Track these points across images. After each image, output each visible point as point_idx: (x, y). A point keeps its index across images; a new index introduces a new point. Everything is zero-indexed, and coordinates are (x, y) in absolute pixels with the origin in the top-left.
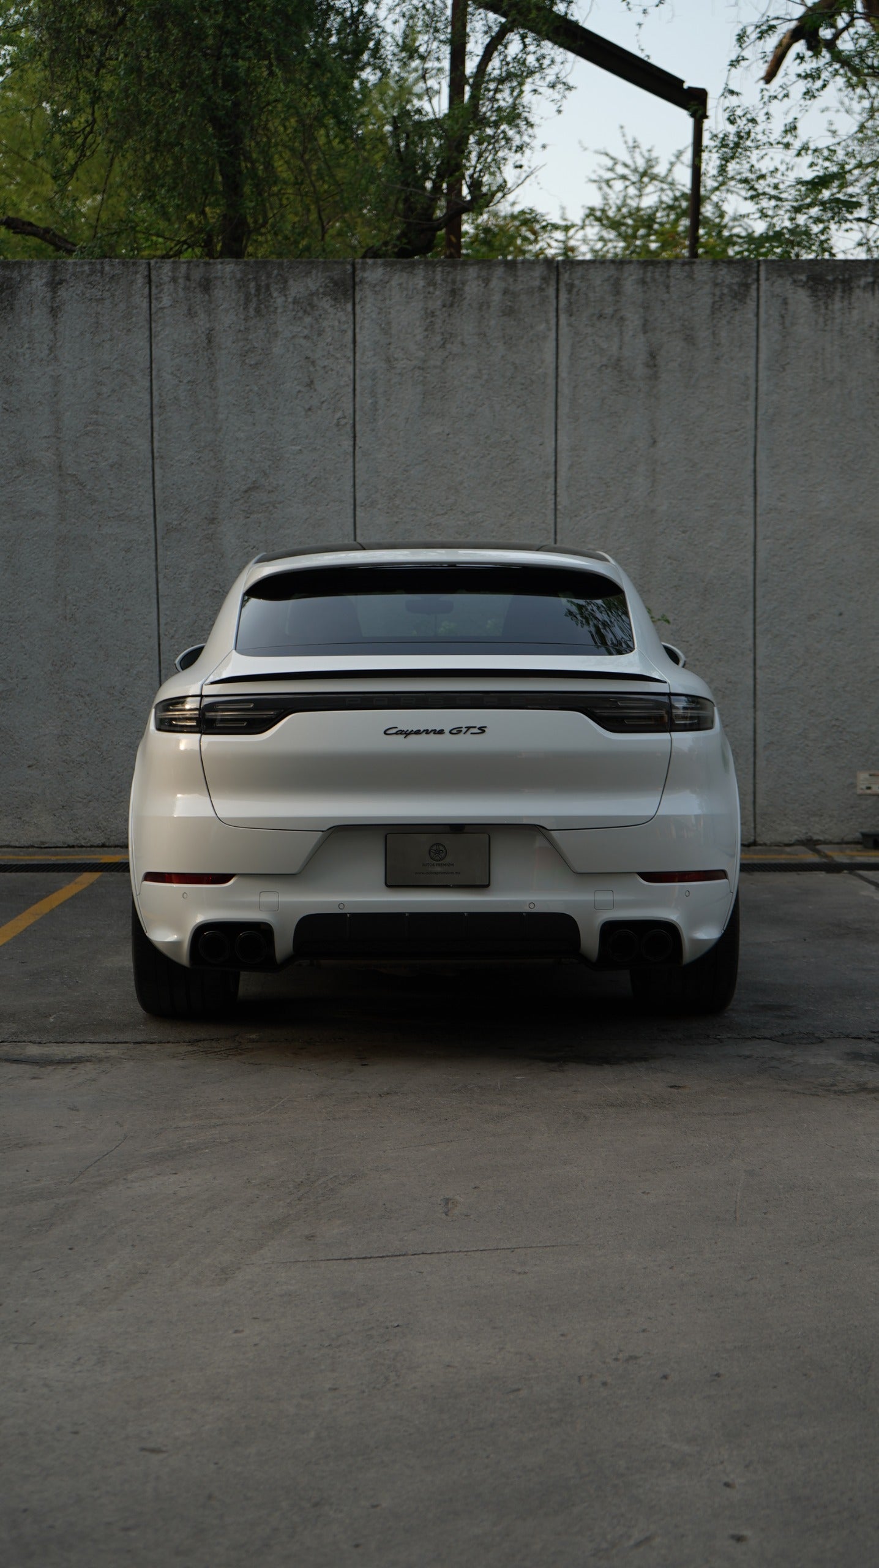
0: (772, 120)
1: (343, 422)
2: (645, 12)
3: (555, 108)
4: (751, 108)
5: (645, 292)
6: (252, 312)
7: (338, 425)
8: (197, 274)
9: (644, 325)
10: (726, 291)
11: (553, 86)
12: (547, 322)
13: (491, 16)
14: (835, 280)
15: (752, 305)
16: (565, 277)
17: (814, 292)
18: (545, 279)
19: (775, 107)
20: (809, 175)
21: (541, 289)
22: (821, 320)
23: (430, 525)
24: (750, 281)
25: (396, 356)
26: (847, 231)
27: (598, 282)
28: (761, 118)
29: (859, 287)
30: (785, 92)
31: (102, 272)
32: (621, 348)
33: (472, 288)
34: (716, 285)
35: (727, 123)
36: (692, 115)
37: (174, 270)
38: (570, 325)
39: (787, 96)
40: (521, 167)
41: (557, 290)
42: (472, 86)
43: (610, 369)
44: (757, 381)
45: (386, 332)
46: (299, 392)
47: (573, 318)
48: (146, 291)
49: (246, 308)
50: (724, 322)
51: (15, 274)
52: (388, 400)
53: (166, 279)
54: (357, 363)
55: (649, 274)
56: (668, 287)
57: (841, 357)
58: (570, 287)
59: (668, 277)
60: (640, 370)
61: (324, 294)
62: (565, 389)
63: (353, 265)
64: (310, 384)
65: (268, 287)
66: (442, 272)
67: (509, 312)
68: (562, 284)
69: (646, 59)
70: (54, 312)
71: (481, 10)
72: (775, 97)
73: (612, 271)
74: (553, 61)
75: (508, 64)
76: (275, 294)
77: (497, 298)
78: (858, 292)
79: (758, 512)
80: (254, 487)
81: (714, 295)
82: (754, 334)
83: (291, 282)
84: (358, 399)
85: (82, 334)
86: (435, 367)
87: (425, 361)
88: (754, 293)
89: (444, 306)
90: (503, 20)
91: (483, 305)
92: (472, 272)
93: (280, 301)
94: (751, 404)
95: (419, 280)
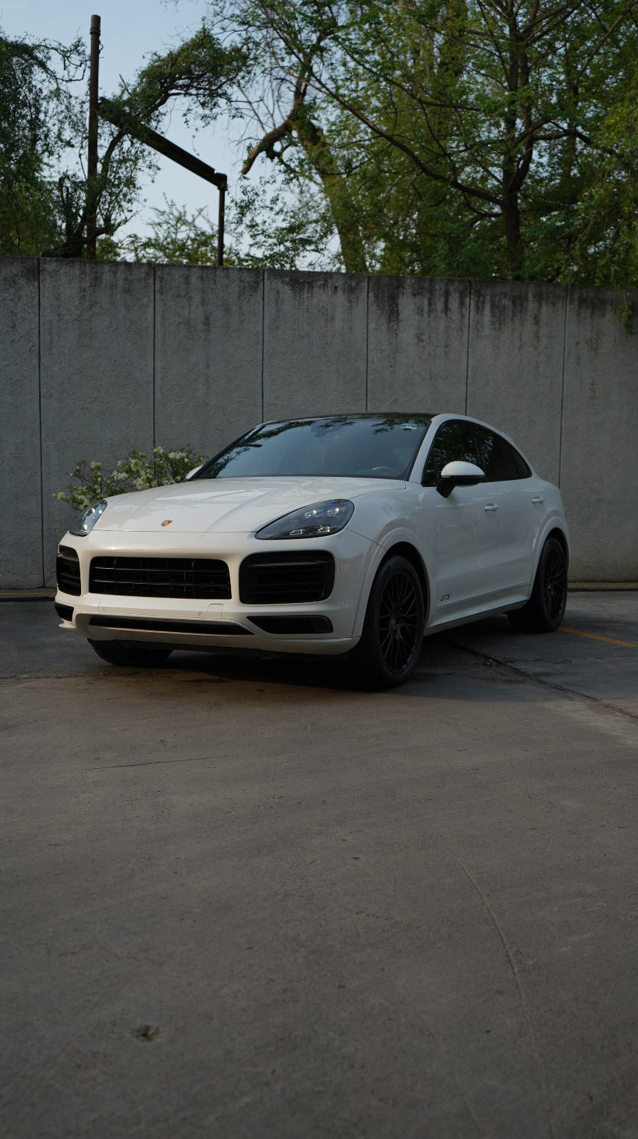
0: (267, 194)
1: (33, 349)
2: (197, 129)
3: (151, 179)
7: (30, 350)
9: (202, 302)
10: (246, 285)
11: (150, 167)
12: (149, 297)
13: (114, 126)
14: (304, 281)
15: (260, 293)
16: (159, 273)
17: (293, 288)
18: (147, 274)
19: (268, 187)
20: (285, 225)
21: (145, 279)
22: (297, 303)
23: (83, 408)
24: (259, 280)
25: (63, 313)
26: (304, 257)
27: (177, 277)
28: (261, 193)
29: (317, 286)
32: (189, 314)
33: (107, 277)
34: (241, 281)
36: (219, 188)
38: (161, 300)
39: (274, 182)
40: (131, 211)
41: (155, 280)
42: (103, 164)
43: (184, 325)
44: (263, 335)
45: (58, 299)
46: (7, 331)
47: (163, 296)
50: (245, 302)
52: (59, 337)
54: (41, 316)
55: (205, 274)
57: (308, 323)
58: (162, 279)
59: (215, 276)
60: (200, 326)
61: (22, 276)
62: (159, 335)
63: (39, 260)
64: (14, 327)
66: (89, 267)
68: (157, 277)
71: (107, 123)
72: (268, 182)
73: (184, 271)
75: (124, 153)
77: (120, 283)
78: (316, 289)
79: (264, 405)
81: (240, 286)
82: (262, 309)
84: (41, 336)
86: (86, 320)
87: (80, 317)
88: (261, 287)
89: (91, 286)
90: (120, 129)
91: (113, 287)
92: (107, 268)
94: (260, 347)
95: (76, 271)
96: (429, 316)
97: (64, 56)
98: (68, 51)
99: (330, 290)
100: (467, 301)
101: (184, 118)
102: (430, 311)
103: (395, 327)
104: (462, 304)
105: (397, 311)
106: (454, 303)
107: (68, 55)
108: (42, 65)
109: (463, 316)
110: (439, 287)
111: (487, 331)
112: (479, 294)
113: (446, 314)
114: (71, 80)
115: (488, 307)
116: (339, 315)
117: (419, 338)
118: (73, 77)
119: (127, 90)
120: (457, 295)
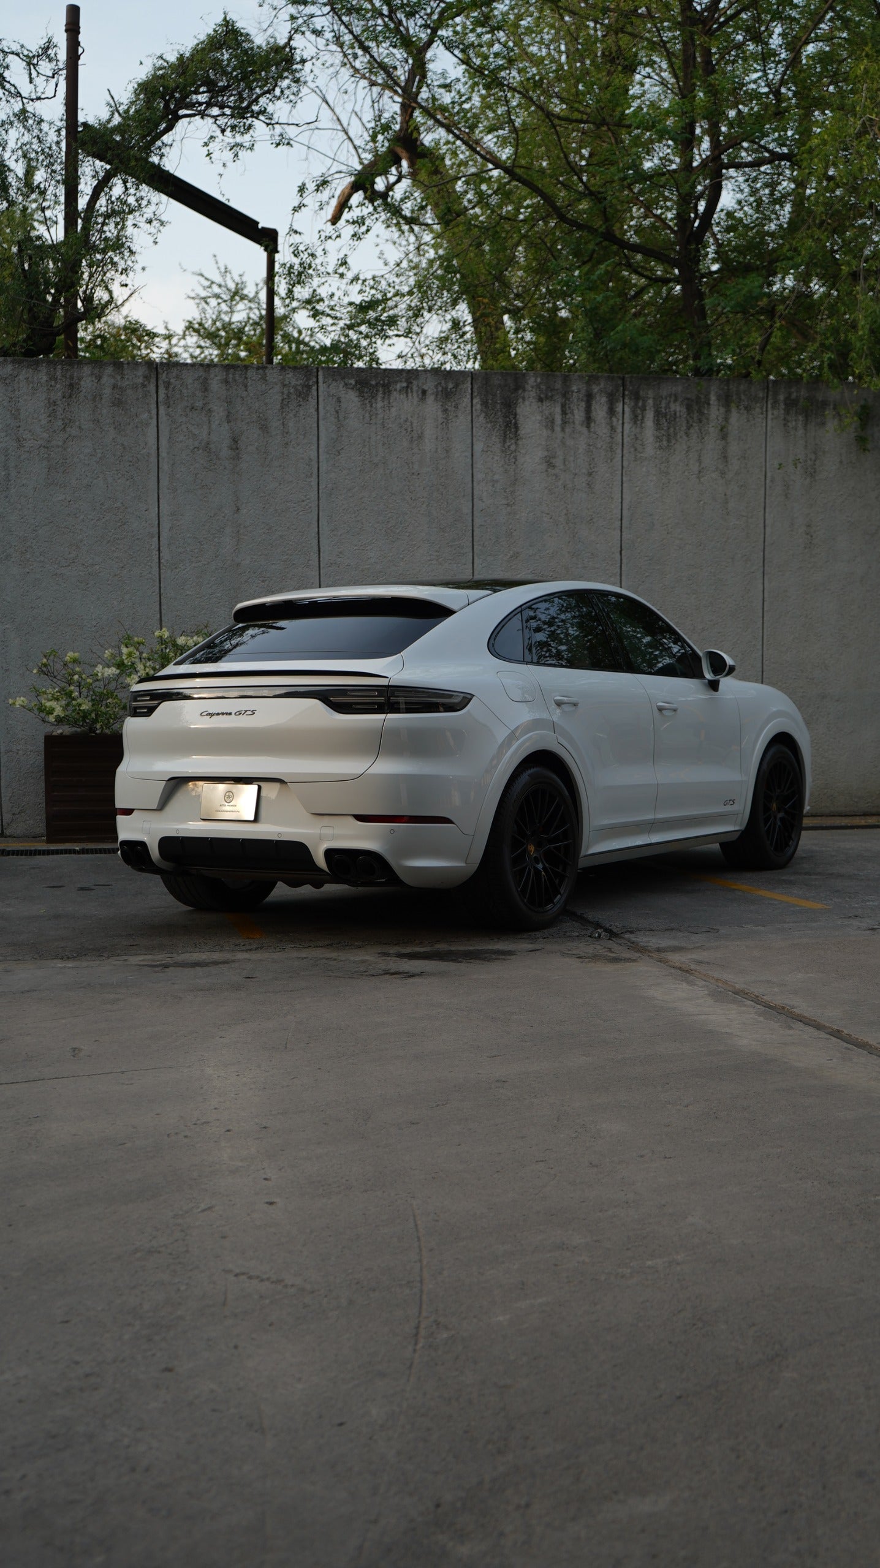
0: (328, 255)
2: (224, 165)
3: (152, 239)
4: (311, 245)
5: (228, 390)
9: (228, 416)
10: (292, 390)
11: (150, 222)
12: (149, 412)
13: (98, 163)
14: (377, 384)
15: (313, 402)
16: (163, 377)
17: (361, 394)
18: (147, 376)
19: (330, 245)
20: (358, 299)
21: (144, 386)
22: (367, 415)
23: (56, 574)
24: (311, 383)
25: (24, 437)
26: (390, 345)
27: (191, 381)
28: (319, 253)
29: (396, 390)
30: (337, 233)
32: (209, 434)
33: (87, 383)
34: (284, 385)
35: (292, 255)
36: (265, 250)
38: (168, 415)
39: (339, 236)
40: (126, 285)
41: (157, 386)
42: (83, 220)
43: (201, 451)
44: (318, 463)
45: (16, 417)
47: (170, 409)
50: (291, 415)
52: (19, 473)
55: (231, 376)
56: (246, 386)
57: (384, 444)
58: (168, 385)
59: (246, 378)
60: (225, 452)
62: (165, 466)
66: (62, 369)
68: (160, 382)
69: (226, 202)
71: (90, 158)
72: (330, 237)
73: (201, 372)
74: (149, 202)
75: (112, 203)
77: (107, 391)
78: (395, 394)
79: (322, 566)
81: (283, 393)
82: (316, 425)
86: (58, 446)
87: (49, 442)
88: (314, 393)
89: (64, 397)
90: (108, 167)
92: (87, 370)
94: (314, 480)
95: (42, 375)
96: (563, 430)
97: (29, 64)
98: (34, 57)
99: (415, 394)
100: (619, 407)
101: (206, 148)
102: (565, 422)
103: (513, 447)
104: (611, 412)
105: (516, 424)
106: (600, 411)
107: (35, 61)
109: (613, 429)
110: (577, 387)
111: (650, 450)
112: (637, 397)
113: (588, 427)
114: (39, 98)
115: (650, 415)
116: (429, 432)
117: (549, 462)
118: (43, 93)
119: (118, 111)
120: (604, 399)
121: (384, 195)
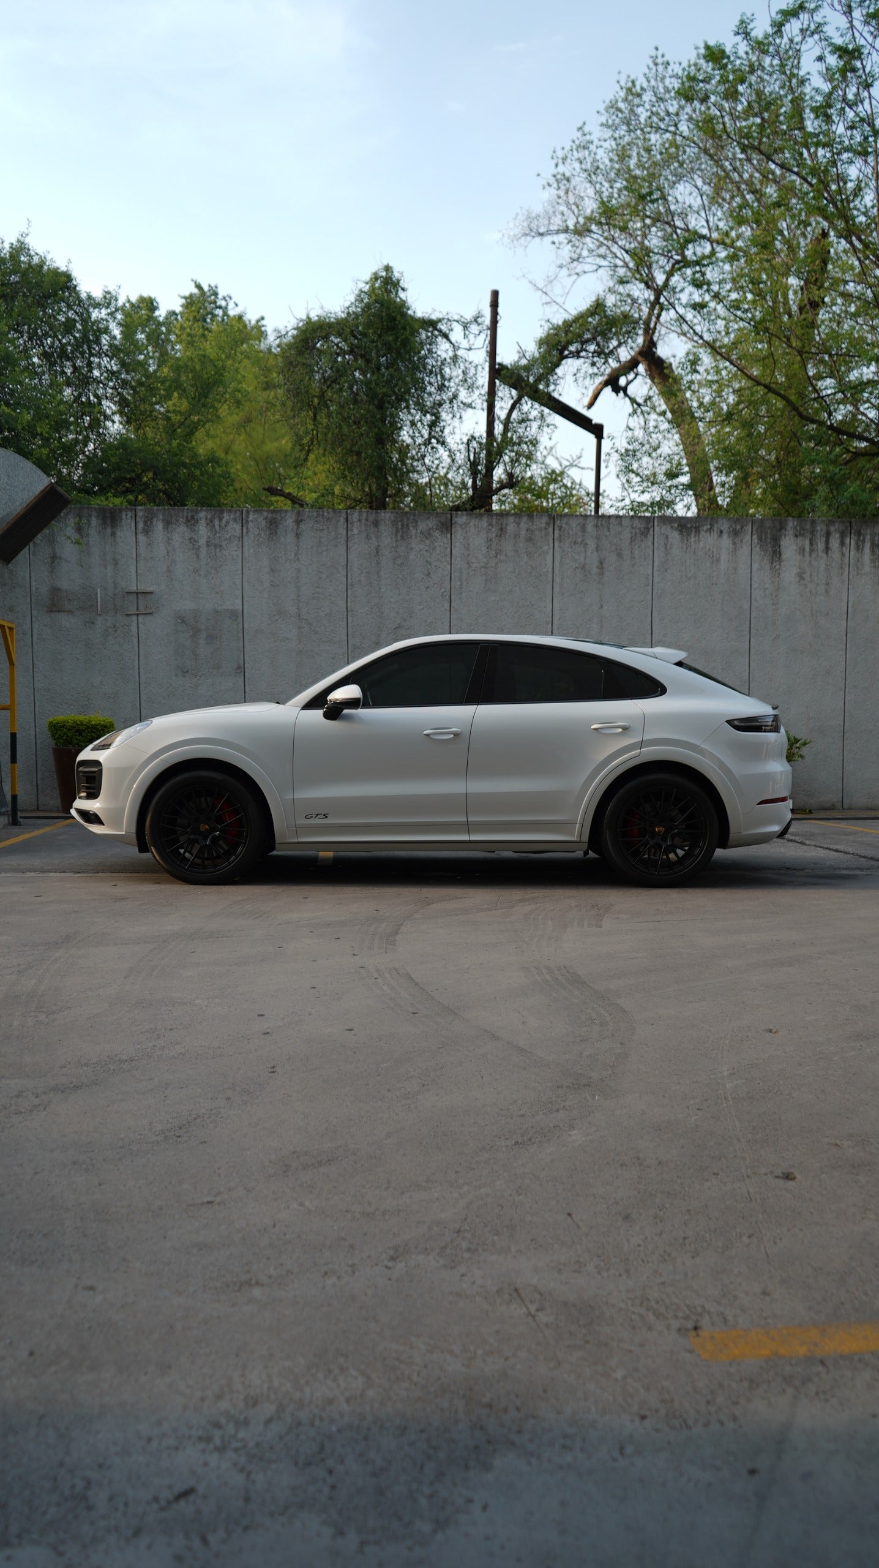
1: (445, 594)
5: (597, 531)
6: (399, 538)
7: (442, 595)
8: (372, 518)
9: (597, 547)
10: (638, 531)
12: (549, 545)
13: (511, 391)
14: (692, 527)
15: (650, 538)
16: (558, 523)
17: (681, 532)
18: (548, 524)
21: (546, 529)
24: (649, 526)
25: (472, 561)
27: (574, 526)
29: (703, 530)
31: (323, 516)
32: (585, 559)
33: (511, 528)
34: (633, 528)
36: (596, 437)
37: (360, 516)
38: (560, 547)
41: (554, 529)
43: (579, 569)
44: (653, 576)
45: (467, 549)
46: (423, 578)
47: (561, 543)
48: (345, 526)
49: (396, 535)
50: (637, 547)
51: (278, 516)
52: (468, 583)
53: (355, 520)
54: (452, 564)
55: (600, 522)
56: (609, 529)
57: (694, 565)
58: (560, 528)
59: (609, 523)
60: (595, 570)
61: (436, 529)
62: (557, 580)
63: (451, 515)
64: (428, 574)
65: (407, 525)
66: (496, 519)
67: (529, 540)
68: (556, 526)
70: (298, 536)
71: (505, 387)
73: (581, 520)
76: (411, 529)
77: (523, 532)
78: (703, 533)
80: (399, 627)
81: (632, 533)
82: (651, 553)
83: (419, 523)
84: (452, 582)
85: (312, 547)
86: (492, 567)
87: (486, 564)
88: (652, 533)
89: (496, 536)
90: (520, 393)
91: (516, 536)
92: (511, 519)
93: (414, 532)
94: (650, 588)
96: (810, 555)
97: (464, 327)
98: (468, 323)
99: (715, 533)
100: (847, 540)
102: (811, 551)
103: (777, 567)
104: (842, 543)
105: (780, 552)
106: (835, 543)
108: (446, 336)
109: (843, 554)
110: (820, 528)
111: (867, 568)
112: (859, 533)
113: (827, 553)
115: (867, 546)
116: (724, 557)
117: (801, 576)
118: (472, 345)
119: (525, 357)
120: (838, 535)
121: (625, 389)
